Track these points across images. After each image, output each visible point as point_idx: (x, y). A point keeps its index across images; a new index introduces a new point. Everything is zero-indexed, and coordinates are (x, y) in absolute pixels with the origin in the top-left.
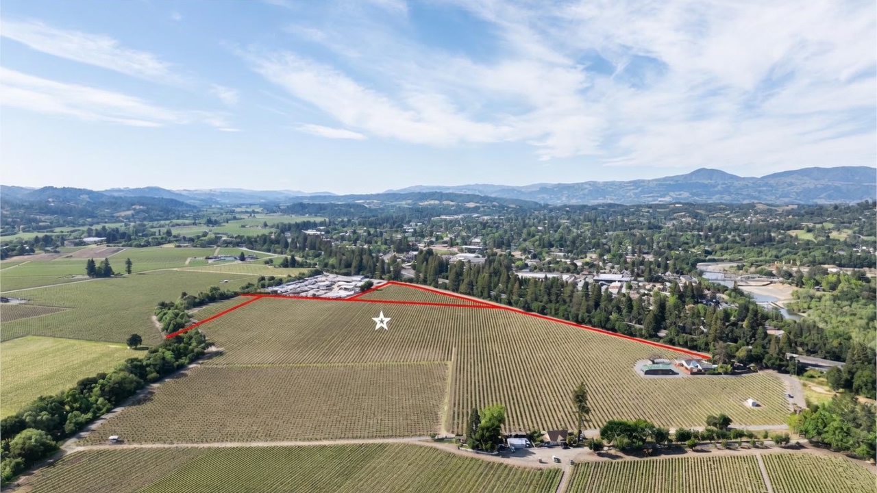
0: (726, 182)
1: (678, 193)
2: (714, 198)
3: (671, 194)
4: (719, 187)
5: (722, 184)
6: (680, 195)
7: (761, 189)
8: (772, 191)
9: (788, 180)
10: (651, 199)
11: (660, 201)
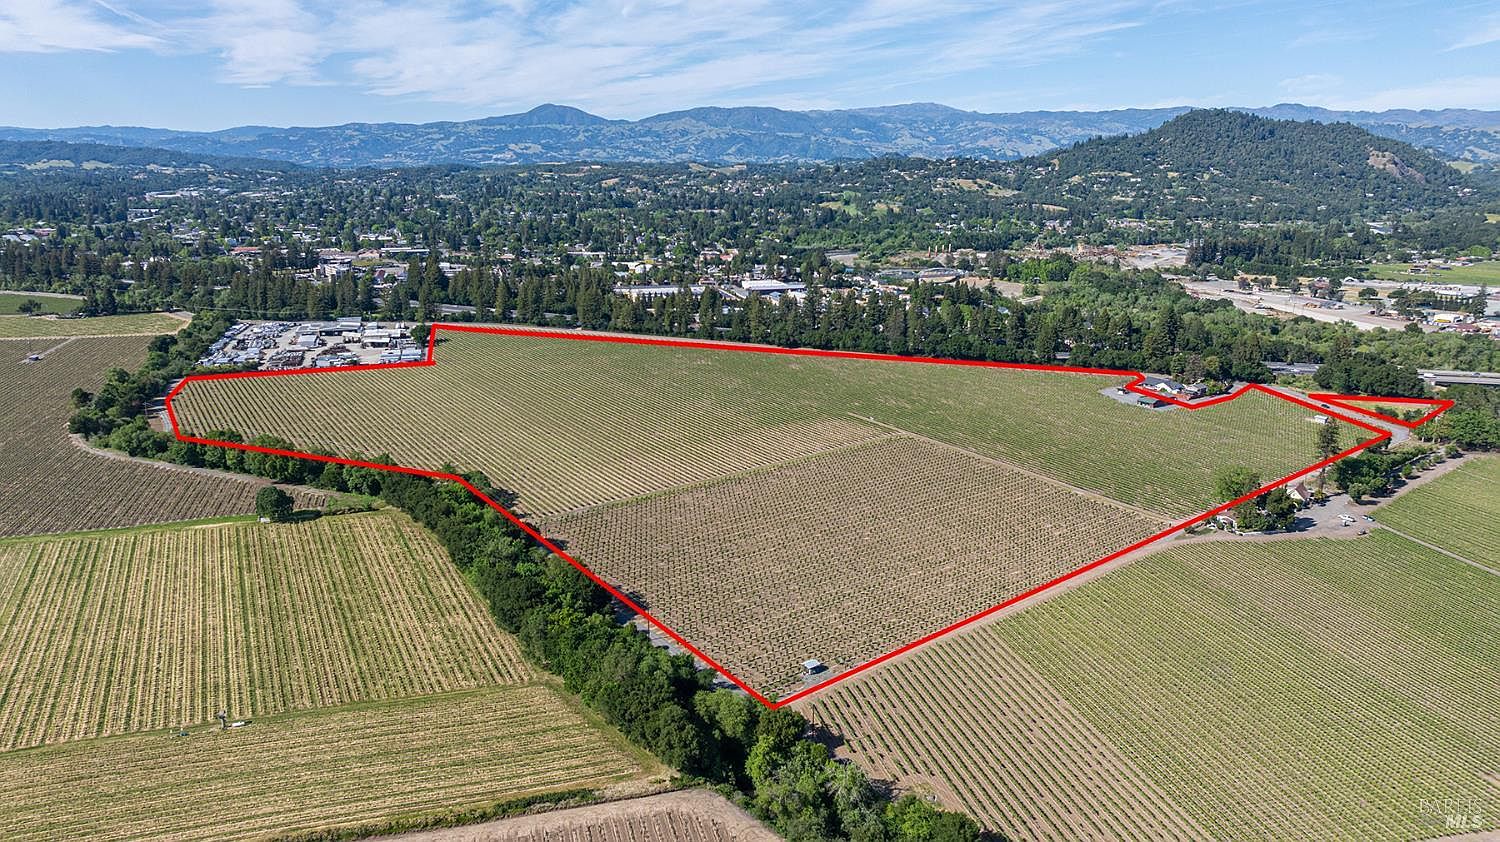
0: (591, 128)
1: (522, 146)
2: (582, 153)
3: (512, 146)
4: (581, 137)
5: (587, 131)
6: (526, 148)
7: (643, 139)
8: (661, 142)
9: (680, 125)
10: (480, 156)
11: (496, 159)
